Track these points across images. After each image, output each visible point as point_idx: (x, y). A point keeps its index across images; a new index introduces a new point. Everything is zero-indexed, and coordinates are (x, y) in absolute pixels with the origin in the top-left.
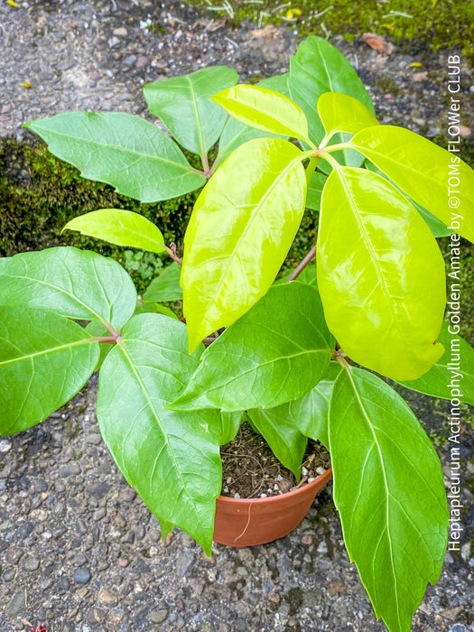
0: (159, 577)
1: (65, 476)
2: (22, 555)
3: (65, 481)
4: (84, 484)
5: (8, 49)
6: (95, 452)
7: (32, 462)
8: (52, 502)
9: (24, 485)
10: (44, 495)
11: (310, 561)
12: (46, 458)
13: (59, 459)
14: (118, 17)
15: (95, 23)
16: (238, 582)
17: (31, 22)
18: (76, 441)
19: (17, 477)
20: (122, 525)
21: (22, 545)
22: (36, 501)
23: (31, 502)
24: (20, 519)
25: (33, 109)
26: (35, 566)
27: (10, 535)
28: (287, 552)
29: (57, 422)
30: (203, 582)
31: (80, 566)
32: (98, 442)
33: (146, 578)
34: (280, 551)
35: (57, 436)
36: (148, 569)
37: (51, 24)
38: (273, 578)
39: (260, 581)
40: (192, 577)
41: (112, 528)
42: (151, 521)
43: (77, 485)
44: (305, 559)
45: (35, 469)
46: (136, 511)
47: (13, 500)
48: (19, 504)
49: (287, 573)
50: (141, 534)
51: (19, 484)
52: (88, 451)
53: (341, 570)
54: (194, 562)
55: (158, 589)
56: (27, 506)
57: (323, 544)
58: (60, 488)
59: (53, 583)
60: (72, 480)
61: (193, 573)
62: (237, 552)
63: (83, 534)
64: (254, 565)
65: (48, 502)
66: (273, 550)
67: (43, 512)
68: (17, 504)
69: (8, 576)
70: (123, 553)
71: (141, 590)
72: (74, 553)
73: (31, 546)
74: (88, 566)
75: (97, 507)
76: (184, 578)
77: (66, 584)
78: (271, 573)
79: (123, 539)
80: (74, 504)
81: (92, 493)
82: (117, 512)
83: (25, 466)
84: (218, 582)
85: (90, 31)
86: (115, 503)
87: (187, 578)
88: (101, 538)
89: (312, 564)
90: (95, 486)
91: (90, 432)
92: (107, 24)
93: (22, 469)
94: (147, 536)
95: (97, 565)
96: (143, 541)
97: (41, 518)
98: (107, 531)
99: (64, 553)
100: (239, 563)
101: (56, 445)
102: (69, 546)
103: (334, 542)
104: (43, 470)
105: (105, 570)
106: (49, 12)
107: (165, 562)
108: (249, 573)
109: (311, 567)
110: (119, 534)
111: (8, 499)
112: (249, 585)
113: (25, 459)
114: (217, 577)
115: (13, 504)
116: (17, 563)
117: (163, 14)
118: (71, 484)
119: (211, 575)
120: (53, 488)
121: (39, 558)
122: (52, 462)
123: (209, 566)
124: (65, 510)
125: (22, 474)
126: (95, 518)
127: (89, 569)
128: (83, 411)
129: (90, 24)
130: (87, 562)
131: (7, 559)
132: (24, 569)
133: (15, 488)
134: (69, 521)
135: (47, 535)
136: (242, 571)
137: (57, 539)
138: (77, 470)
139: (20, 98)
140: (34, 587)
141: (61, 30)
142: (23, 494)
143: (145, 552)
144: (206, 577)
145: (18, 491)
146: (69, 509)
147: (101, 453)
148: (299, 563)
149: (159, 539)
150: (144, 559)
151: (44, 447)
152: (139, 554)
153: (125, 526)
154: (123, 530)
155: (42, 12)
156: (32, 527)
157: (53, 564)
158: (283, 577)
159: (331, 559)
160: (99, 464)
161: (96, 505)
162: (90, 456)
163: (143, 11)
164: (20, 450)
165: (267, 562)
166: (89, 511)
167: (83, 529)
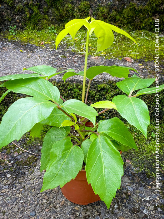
0: (59, 215)
1: (29, 184)
2: (12, 207)
3: (29, 186)
4: (35, 187)
5: (19, 61)
6: (39, 177)
7: (18, 180)
8: (24, 192)
9: (15, 187)
10: (21, 190)
11: (112, 210)
12: (22, 179)
13: (27, 180)
14: (52, 54)
15: (45, 55)
16: (87, 216)
17: (27, 55)
18: (33, 174)
19: (12, 184)
20: (47, 199)
21: (13, 205)
22: (18, 192)
23: (17, 192)
24: (13, 197)
25: (26, 74)
26: (17, 211)
27: (9, 201)
28: (104, 207)
29: (26, 169)
30: (75, 216)
31: (32, 211)
32: (40, 175)
33: (55, 215)
34: (101, 207)
35: (26, 173)
36: (56, 212)
37: (33, 55)
38: (99, 215)
39: (95, 216)
40: (71, 214)
41: (44, 199)
42: (57, 198)
43: (33, 187)
44: (110, 209)
45: (18, 182)
46: (52, 194)
47: (11, 191)
48: (13, 192)
49: (104, 214)
50: (54, 202)
51: (13, 186)
52: (37, 177)
53: (123, 213)
54: (72, 210)
55: (59, 218)
56: (15, 193)
57: (116, 205)
58: (26, 187)
59: (23, 216)
60: (31, 185)
61: (71, 213)
62: (87, 207)
63: (34, 201)
64: (92, 211)
65: (22, 192)
66: (99, 207)
67: (20, 195)
68: (12, 192)
69: (7, 214)
70: (47, 207)
71: (53, 218)
72: (30, 207)
73: (16, 205)
74: (35, 211)
75: (39, 193)
76: (68, 215)
77: (27, 216)
78: (98, 214)
79: (47, 203)
80: (31, 193)
81: (37, 189)
82: (46, 195)
83: (15, 181)
84: (80, 216)
85: (44, 57)
86: (45, 192)
87: (69, 215)
88: (40, 202)
89: (113, 211)
90: (38, 187)
91: (38, 172)
92: (49, 56)
93: (14, 182)
94: (56, 202)
95: (38, 210)
96: (54, 204)
97: (20, 196)
98: (42, 200)
99: (27, 207)
100: (87, 210)
101: (26, 175)
102: (29, 205)
103: (120, 204)
104: (21, 182)
105: (41, 212)
106: (32, 53)
107: (62, 210)
108: (91, 213)
109: (112, 212)
110: (46, 201)
111: (9, 191)
112: (91, 217)
113: (15, 179)
114: (80, 214)
115: (10, 192)
116: (11, 210)
117: (65, 54)
118: (30, 186)
119: (78, 214)
120: (24, 188)
121: (18, 208)
122: (24, 180)
123: (77, 211)
124: (28, 194)
125: (14, 184)
126: (38, 197)
127: (35, 212)
128: (35, 166)
129: (44, 55)
130: (35, 210)
131: (7, 209)
132: (13, 212)
133: (12, 187)
134: (29, 198)
135: (22, 201)
136: (88, 213)
137: (25, 203)
138: (33, 182)
139: (22, 71)
140: (16, 217)
141: (35, 57)
142: (14, 189)
143: (55, 207)
144: (76, 214)
145: (12, 188)
146: (29, 194)
147: (41, 178)
148: (108, 211)
149: (60, 203)
150: (55, 209)
151: (22, 176)
152: (53, 208)
153: (48, 199)
154: (48, 200)
155: (30, 53)
156: (16, 199)
157: (23, 210)
158: (102, 215)
159: (119, 210)
160: (40, 181)
161: (38, 193)
162: (37, 179)
163: (59, 53)
164: (14, 176)
165: (97, 210)
166: (36, 194)
167: (34, 200)
